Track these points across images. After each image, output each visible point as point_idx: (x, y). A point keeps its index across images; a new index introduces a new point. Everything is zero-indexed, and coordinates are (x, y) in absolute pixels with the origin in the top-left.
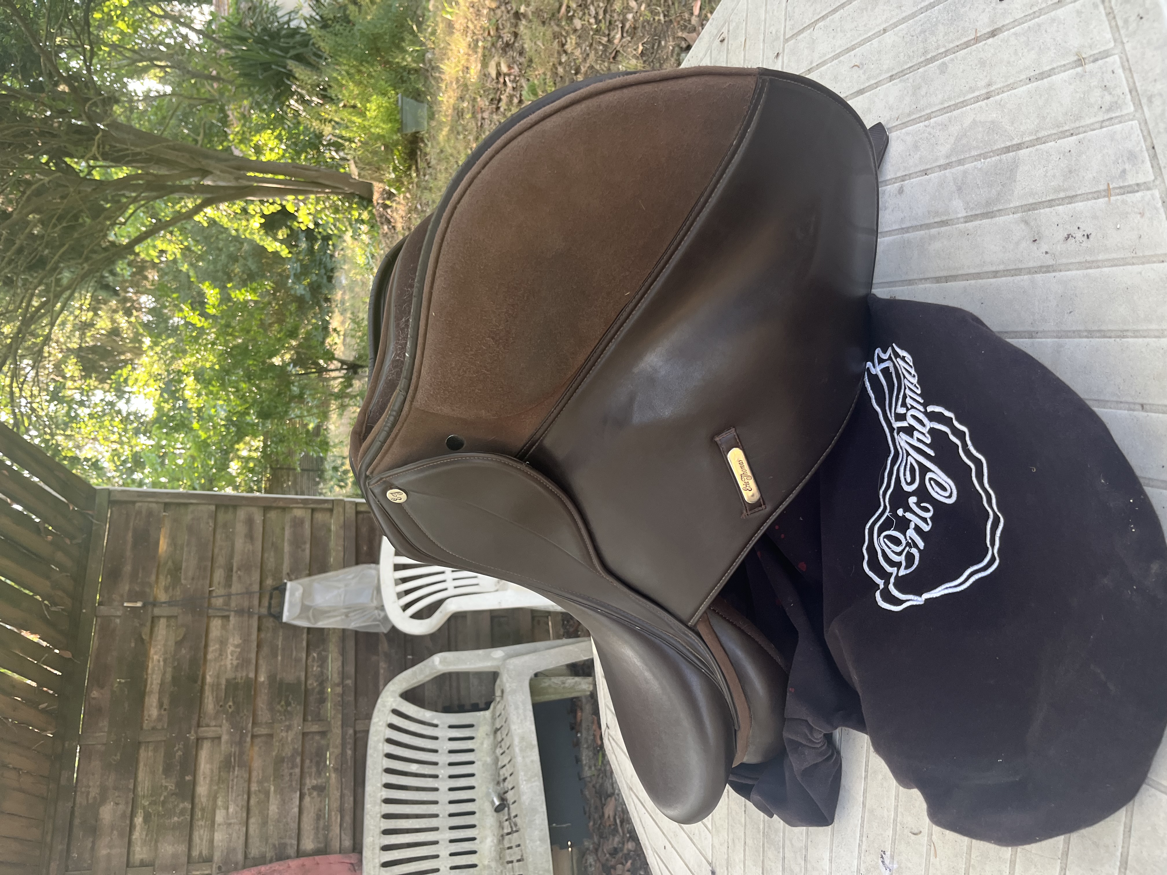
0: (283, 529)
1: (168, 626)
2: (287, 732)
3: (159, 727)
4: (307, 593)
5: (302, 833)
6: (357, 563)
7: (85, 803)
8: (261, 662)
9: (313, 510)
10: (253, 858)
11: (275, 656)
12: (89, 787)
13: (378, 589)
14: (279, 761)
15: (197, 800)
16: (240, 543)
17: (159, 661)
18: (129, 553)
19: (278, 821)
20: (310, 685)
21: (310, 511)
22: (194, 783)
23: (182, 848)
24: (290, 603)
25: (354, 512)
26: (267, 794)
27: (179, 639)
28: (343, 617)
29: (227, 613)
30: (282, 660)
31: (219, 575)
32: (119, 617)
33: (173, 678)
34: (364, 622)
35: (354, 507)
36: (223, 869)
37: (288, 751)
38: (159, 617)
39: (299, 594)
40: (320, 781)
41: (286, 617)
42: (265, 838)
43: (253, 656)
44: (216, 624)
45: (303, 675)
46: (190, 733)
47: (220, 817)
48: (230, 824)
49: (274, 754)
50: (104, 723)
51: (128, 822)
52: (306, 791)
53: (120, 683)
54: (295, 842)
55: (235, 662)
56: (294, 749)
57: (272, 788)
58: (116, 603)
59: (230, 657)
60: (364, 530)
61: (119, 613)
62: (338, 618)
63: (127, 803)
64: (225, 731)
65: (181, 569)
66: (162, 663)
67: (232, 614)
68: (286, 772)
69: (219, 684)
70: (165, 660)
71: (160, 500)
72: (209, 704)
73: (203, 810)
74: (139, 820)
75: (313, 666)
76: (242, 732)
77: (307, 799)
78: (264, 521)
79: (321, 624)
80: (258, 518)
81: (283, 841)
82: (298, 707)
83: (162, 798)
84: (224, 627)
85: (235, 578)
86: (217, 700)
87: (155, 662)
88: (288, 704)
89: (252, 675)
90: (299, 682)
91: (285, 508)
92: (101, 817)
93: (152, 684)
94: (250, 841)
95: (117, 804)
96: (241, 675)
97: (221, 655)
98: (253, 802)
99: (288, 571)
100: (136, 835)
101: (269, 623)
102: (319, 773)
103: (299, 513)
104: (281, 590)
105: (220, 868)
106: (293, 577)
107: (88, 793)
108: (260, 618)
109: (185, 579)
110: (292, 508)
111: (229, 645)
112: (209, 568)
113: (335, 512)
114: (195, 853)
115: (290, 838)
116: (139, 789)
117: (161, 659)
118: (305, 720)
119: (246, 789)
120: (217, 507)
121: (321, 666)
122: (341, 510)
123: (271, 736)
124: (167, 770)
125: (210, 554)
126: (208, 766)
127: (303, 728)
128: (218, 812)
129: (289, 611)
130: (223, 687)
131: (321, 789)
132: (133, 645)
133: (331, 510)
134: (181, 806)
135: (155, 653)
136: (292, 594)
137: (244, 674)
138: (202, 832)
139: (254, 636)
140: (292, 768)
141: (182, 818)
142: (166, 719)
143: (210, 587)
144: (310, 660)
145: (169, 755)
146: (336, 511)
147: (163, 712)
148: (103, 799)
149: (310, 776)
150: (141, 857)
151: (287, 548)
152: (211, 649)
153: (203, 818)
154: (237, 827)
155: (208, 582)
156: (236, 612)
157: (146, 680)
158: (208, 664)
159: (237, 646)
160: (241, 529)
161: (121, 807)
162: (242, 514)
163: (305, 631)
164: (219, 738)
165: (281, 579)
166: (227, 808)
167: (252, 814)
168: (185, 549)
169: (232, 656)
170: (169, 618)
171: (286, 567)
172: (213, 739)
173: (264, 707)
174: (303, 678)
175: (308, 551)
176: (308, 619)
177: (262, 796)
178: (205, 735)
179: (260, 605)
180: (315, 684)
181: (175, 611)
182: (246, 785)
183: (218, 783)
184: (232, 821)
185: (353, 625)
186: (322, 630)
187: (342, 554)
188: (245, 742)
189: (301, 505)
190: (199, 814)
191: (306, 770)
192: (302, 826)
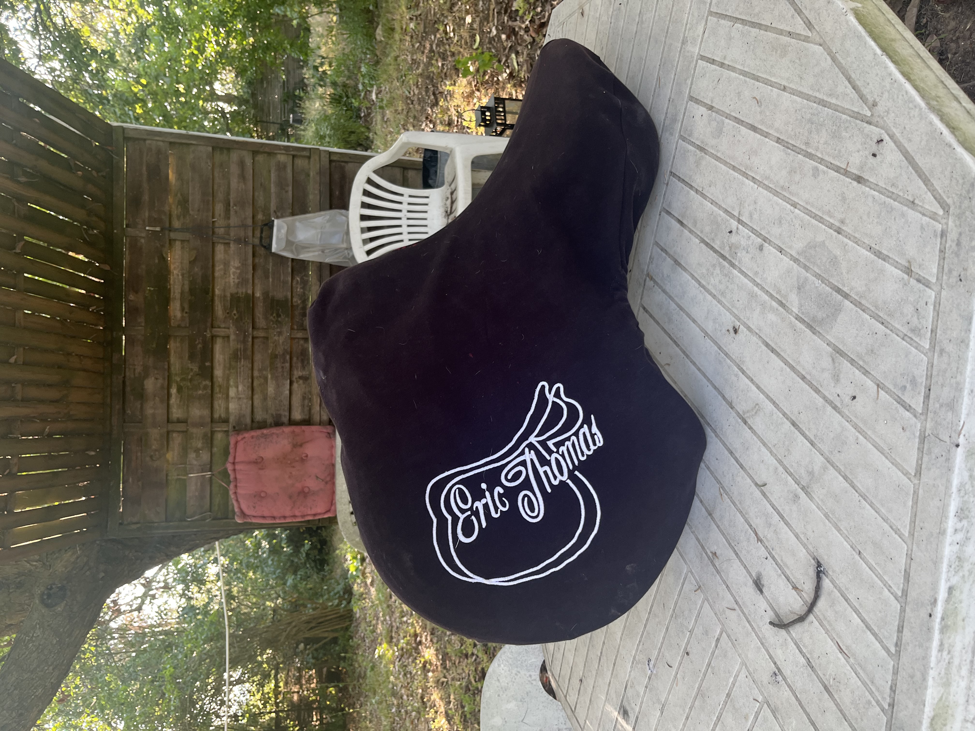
0: (270, 171)
1: (183, 248)
2: (279, 336)
3: (183, 325)
4: (291, 231)
5: (292, 408)
6: (331, 208)
7: (132, 376)
8: (256, 281)
9: (294, 156)
10: (258, 422)
11: (267, 277)
12: (135, 365)
13: (347, 233)
14: (274, 357)
15: (215, 380)
16: (234, 182)
17: (178, 275)
18: (145, 185)
19: (275, 399)
20: (296, 302)
21: (291, 157)
22: (212, 368)
23: (206, 412)
24: (277, 237)
25: (327, 160)
26: (266, 379)
27: (192, 259)
28: (320, 253)
29: (227, 241)
30: (273, 281)
31: (219, 208)
32: (143, 237)
33: (190, 290)
34: (337, 258)
35: (328, 156)
36: (237, 428)
37: (280, 350)
38: (175, 240)
39: (284, 231)
40: (304, 373)
41: (274, 248)
42: (266, 409)
43: (250, 276)
44: (220, 249)
45: (289, 294)
46: (206, 331)
47: (232, 392)
48: (240, 398)
49: (270, 351)
50: (141, 320)
51: (166, 391)
52: (294, 379)
53: (150, 290)
54: (287, 414)
55: (237, 281)
56: (284, 349)
57: (269, 376)
58: (140, 226)
59: (232, 276)
60: (336, 177)
61: (143, 235)
62: (316, 253)
63: (164, 379)
64: (232, 332)
65: (188, 201)
66: (180, 277)
67: (232, 242)
68: (279, 365)
69: (225, 296)
70: (183, 275)
71: (166, 140)
72: (219, 310)
73: (220, 386)
74: (174, 391)
75: (297, 288)
76: (245, 334)
77: (295, 385)
78: (253, 163)
79: (304, 256)
80: (248, 161)
81: (279, 413)
82: (287, 319)
83: (190, 377)
84: (226, 252)
85: (232, 212)
86: (225, 309)
87: (175, 276)
88: (278, 316)
89: (250, 292)
90: (286, 300)
91: (271, 151)
92: (146, 387)
93: (174, 293)
94: (255, 410)
95: (157, 379)
96: (242, 291)
97: (225, 274)
98: (255, 384)
99: (275, 209)
100: (173, 401)
101: (262, 251)
102: (303, 367)
103: (282, 158)
104: (270, 226)
105: (234, 427)
106: (279, 214)
107: (135, 370)
108: (254, 247)
109: (193, 210)
110: (276, 154)
111: (231, 267)
112: (211, 202)
113: (312, 159)
114: (216, 416)
115: (284, 410)
116: (172, 369)
117: (180, 274)
118: (292, 329)
119: (250, 375)
120: (214, 148)
121: (303, 288)
122: (317, 158)
123: (267, 338)
124: (192, 357)
125: (211, 190)
126: (221, 356)
127: (291, 335)
128: (230, 389)
129: (277, 243)
130: (229, 299)
131: (305, 379)
132: (157, 261)
133: (309, 158)
134: (204, 383)
135: (175, 268)
136: (279, 230)
137: (244, 291)
138: (220, 401)
139: (250, 261)
140: (283, 363)
141: (205, 392)
142: (187, 320)
143: (213, 218)
144: (294, 283)
145: (192, 346)
146: (315, 158)
147: (185, 315)
148: (146, 374)
149: (297, 369)
150: (177, 416)
151: (273, 189)
152: (217, 269)
153: (220, 392)
154: (245, 401)
155: (211, 214)
156: (235, 241)
157: (170, 289)
158: (216, 280)
159: (237, 268)
160: (234, 169)
161: (160, 381)
162: (235, 156)
163: (290, 260)
164: (228, 337)
165: (269, 215)
166: (237, 387)
167: (255, 392)
168: (190, 183)
169: (234, 275)
170: (182, 241)
171: (273, 206)
172: (224, 337)
173: (261, 316)
174: (290, 297)
175: (290, 193)
176: (292, 252)
177: (262, 380)
178: (218, 334)
179: (253, 236)
180: (299, 302)
181: (187, 236)
182: (250, 372)
183: (229, 369)
184: (241, 396)
185: (328, 260)
186: (303, 261)
187: (318, 197)
188: (248, 341)
189: (283, 152)
190: (217, 389)
191: (294, 365)
192: (292, 403)
